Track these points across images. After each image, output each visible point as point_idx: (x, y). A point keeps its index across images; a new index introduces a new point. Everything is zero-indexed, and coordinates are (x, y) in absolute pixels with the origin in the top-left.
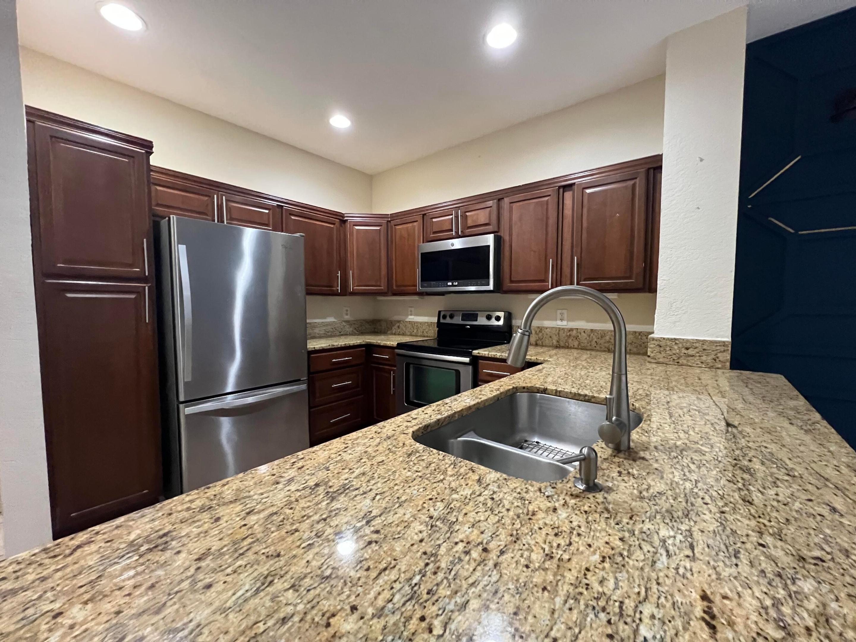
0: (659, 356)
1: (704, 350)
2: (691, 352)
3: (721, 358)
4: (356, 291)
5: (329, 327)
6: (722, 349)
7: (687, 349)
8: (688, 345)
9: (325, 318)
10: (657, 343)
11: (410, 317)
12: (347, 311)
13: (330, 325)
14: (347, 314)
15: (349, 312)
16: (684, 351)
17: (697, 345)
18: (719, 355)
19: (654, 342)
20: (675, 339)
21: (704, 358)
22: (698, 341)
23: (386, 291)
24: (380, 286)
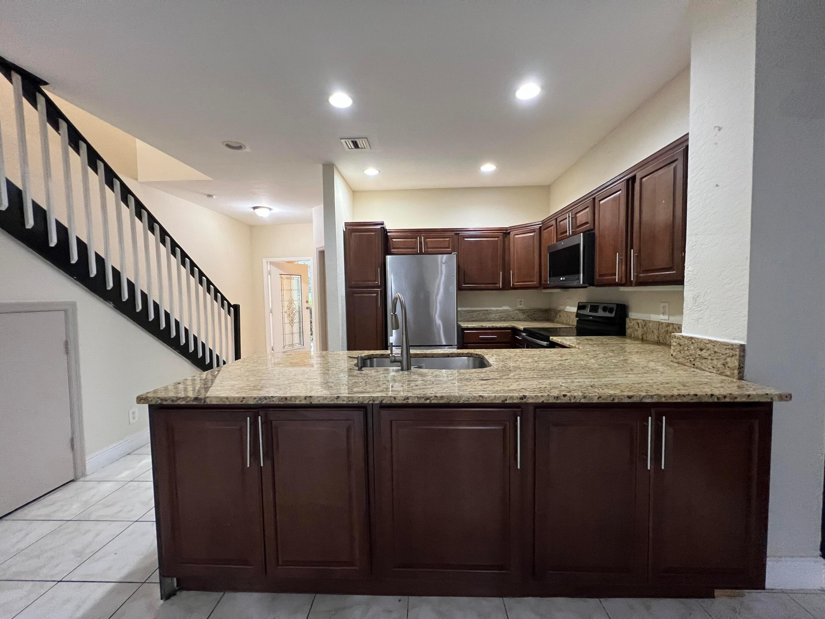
0: (680, 356)
1: (715, 352)
2: (704, 353)
3: (730, 365)
4: (516, 286)
5: (502, 314)
6: (731, 352)
7: (701, 350)
8: (702, 346)
9: (501, 307)
10: (678, 341)
11: (568, 307)
12: (521, 301)
13: (504, 312)
14: (521, 304)
15: (523, 303)
16: (699, 352)
17: (709, 346)
18: (728, 359)
19: (675, 340)
20: (692, 338)
21: (715, 362)
22: (711, 341)
23: (538, 285)
24: (533, 282)
